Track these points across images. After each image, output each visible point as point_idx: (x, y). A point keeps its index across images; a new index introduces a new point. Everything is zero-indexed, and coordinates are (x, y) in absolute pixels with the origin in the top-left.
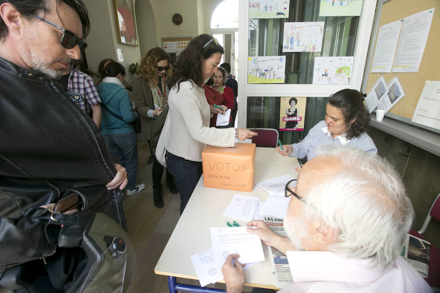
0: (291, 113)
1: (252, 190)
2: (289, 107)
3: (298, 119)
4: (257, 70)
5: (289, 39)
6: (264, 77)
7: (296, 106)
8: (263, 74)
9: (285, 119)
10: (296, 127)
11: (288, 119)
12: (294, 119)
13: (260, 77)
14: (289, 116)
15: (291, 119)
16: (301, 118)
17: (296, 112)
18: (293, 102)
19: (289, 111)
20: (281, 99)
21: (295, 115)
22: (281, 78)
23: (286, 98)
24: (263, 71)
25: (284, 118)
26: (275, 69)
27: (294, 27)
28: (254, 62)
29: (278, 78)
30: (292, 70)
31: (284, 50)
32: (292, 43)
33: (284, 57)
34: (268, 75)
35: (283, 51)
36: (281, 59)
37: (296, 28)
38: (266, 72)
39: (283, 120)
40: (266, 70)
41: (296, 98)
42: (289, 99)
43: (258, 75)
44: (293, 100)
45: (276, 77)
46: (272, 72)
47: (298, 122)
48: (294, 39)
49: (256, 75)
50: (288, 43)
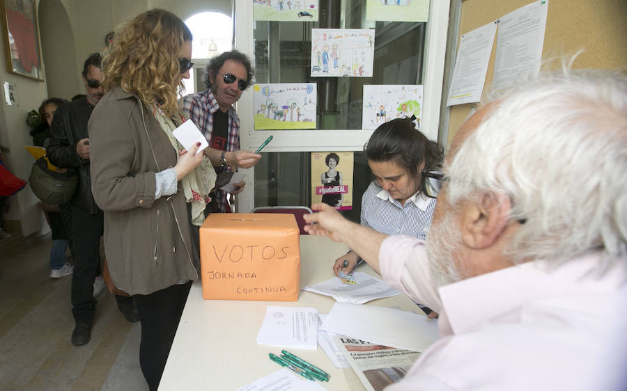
0: (329, 181)
1: (298, 298)
2: (326, 169)
3: (342, 190)
4: (269, 107)
5: (321, 55)
6: (282, 119)
7: (338, 168)
8: (280, 114)
9: (320, 191)
10: (339, 205)
11: (324, 191)
12: (336, 189)
13: (275, 118)
14: (327, 185)
15: (330, 190)
16: (346, 188)
17: (338, 177)
18: (332, 160)
19: (327, 177)
20: (313, 156)
21: (336, 182)
22: (311, 120)
23: (320, 154)
24: (280, 109)
25: (318, 188)
26: (300, 105)
27: (328, 36)
28: (264, 93)
29: (306, 120)
30: (327, 108)
31: (314, 74)
32: (325, 62)
33: (314, 85)
34: (288, 115)
35: (312, 75)
36: (309, 89)
37: (330, 37)
38: (285, 111)
39: (318, 193)
40: (285, 107)
41: (338, 154)
42: (325, 156)
43: (272, 115)
44: (333, 157)
45: (302, 118)
46: (295, 110)
47: (342, 194)
48: (329, 56)
49: (268, 115)
50: (319, 61)
